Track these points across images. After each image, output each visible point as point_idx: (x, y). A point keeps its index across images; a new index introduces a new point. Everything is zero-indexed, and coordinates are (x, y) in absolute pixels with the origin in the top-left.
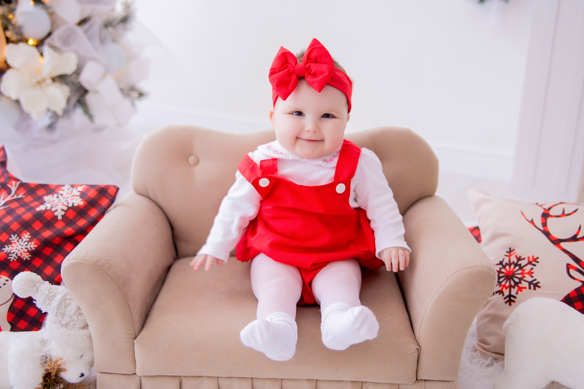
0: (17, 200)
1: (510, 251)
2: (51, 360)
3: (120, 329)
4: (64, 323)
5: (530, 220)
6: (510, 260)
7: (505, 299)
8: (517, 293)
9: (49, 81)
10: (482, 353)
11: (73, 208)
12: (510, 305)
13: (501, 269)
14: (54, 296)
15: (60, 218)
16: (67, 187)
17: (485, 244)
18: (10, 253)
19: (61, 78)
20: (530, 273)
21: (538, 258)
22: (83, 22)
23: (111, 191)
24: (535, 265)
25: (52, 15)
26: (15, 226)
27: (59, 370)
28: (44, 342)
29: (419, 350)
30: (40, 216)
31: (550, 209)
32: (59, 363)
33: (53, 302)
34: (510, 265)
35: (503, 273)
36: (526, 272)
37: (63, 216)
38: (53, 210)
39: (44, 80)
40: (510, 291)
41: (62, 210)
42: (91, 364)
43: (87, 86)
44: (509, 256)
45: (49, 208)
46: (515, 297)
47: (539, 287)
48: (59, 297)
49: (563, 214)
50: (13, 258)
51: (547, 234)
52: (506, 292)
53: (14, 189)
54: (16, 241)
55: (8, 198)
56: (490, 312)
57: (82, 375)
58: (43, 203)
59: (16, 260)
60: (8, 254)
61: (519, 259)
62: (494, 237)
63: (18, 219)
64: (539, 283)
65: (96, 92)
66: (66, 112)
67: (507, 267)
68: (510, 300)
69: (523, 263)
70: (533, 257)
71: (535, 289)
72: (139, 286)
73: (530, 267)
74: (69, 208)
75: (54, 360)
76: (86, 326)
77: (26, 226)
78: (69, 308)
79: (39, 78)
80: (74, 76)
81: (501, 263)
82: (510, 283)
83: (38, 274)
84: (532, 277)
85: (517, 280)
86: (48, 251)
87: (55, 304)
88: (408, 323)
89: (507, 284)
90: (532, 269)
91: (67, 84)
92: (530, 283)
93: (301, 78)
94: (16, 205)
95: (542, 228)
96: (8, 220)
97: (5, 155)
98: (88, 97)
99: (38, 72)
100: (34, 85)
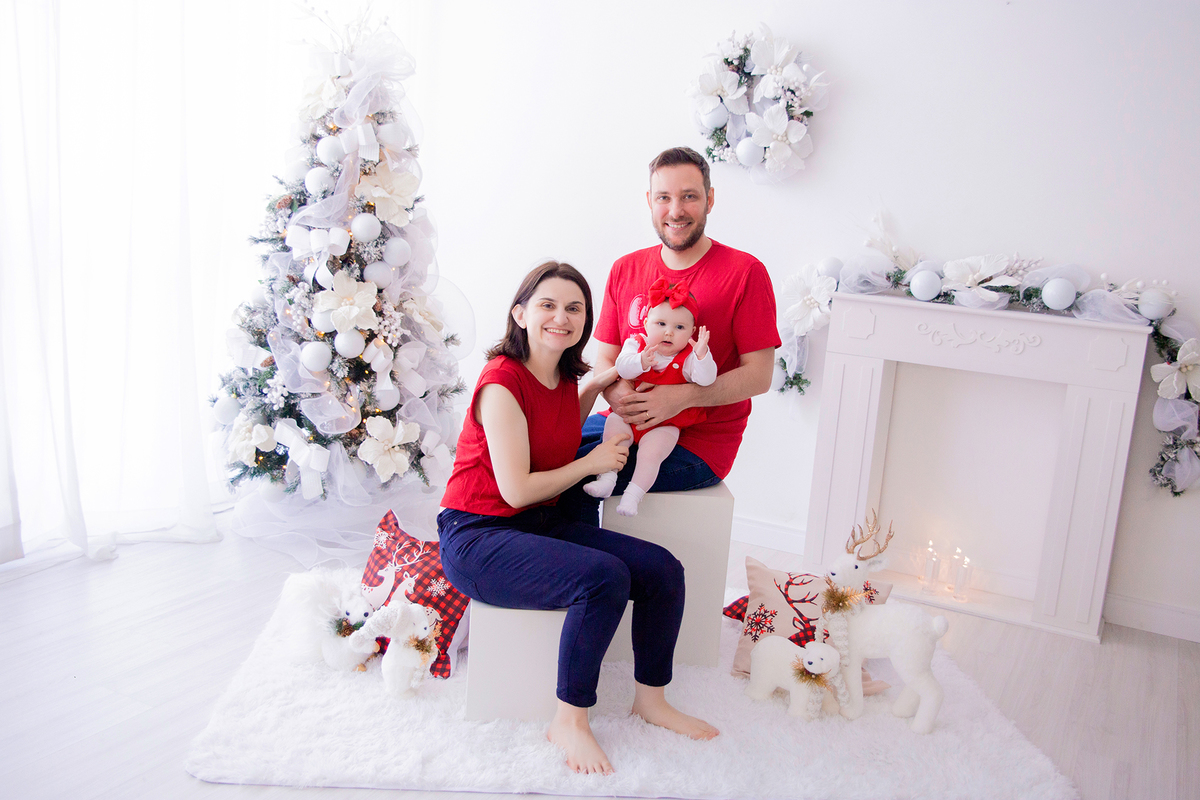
0: (426, 555)
1: (762, 606)
5: (778, 586)
6: (760, 612)
7: (752, 638)
8: (760, 634)
9: (396, 448)
13: (754, 617)
18: (432, 591)
20: (770, 622)
21: (777, 612)
24: (774, 616)
25: (402, 388)
26: (433, 574)
31: (794, 579)
34: (760, 615)
35: (754, 620)
36: (768, 621)
39: (393, 447)
40: (756, 633)
44: (760, 609)
47: (774, 631)
49: (802, 583)
50: (434, 595)
51: (786, 596)
52: (754, 633)
53: (421, 547)
54: (435, 583)
55: (420, 554)
59: (437, 596)
61: (766, 612)
63: (433, 568)
64: (775, 629)
65: (430, 455)
67: (758, 617)
68: (755, 639)
69: (767, 614)
79: (391, 446)
80: (417, 444)
81: (755, 614)
84: (772, 624)
85: (761, 626)
89: (756, 628)
90: (772, 619)
91: (410, 450)
92: (769, 628)
94: (427, 559)
95: (784, 593)
96: (426, 569)
97: (395, 518)
98: (422, 460)
99: (390, 441)
100: (385, 452)
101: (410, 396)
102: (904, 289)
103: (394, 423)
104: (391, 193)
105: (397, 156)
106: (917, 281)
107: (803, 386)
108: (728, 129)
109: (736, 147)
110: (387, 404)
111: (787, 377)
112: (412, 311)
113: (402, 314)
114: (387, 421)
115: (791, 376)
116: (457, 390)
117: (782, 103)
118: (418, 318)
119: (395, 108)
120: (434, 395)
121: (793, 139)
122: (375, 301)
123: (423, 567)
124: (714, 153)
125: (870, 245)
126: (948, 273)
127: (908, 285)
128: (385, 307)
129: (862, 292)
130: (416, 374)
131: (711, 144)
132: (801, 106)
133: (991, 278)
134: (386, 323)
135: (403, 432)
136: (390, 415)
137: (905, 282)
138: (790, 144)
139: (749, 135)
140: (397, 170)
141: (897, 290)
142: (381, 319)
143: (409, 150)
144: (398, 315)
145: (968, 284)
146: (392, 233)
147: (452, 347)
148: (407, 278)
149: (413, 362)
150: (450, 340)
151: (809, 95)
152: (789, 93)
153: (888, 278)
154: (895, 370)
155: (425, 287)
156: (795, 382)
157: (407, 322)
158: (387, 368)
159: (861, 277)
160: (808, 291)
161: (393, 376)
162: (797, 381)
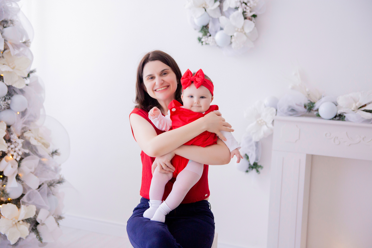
22: (39, 188)
39: (19, 222)
65: (43, 224)
80: (34, 218)
91: (29, 222)
98: (39, 227)
99: (17, 218)
100: (13, 225)
101: (30, 188)
102: (315, 113)
103: (19, 207)
104: (13, 68)
105: (17, 46)
106: (324, 108)
107: (259, 169)
108: (210, 26)
109: (214, 36)
110: (14, 195)
111: (250, 164)
112: (30, 138)
113: (23, 140)
114: (14, 206)
115: (252, 163)
116: (59, 182)
117: (240, 10)
118: (33, 142)
119: (14, 18)
120: (45, 186)
121: (247, 31)
122: (4, 133)
124: (203, 40)
125: (293, 88)
126: (340, 102)
127: (317, 110)
128: (12, 136)
129: (291, 115)
130: (33, 176)
131: (200, 35)
132: (251, 12)
133: (365, 105)
134: (13, 146)
135: (26, 211)
136: (17, 202)
137: (315, 108)
138: (245, 34)
139: (222, 29)
140: (18, 55)
141: (310, 114)
142: (9, 144)
143: (25, 43)
144: (20, 141)
145: (353, 109)
146: (15, 92)
147: (55, 157)
148: (26, 118)
149: (30, 168)
150: (55, 153)
151: (255, 5)
152: (244, 5)
153: (305, 107)
154: (312, 159)
155: (38, 123)
156: (254, 167)
157: (27, 144)
158: (14, 173)
159: (289, 107)
160: (259, 116)
161: (18, 178)
162: (255, 166)
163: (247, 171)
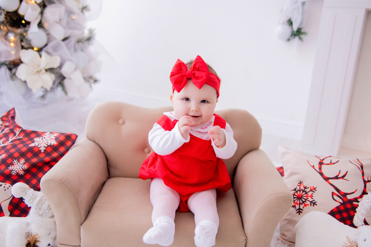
0: (19, 139)
1: (300, 183)
2: (31, 235)
3: (72, 219)
4: (40, 213)
5: (312, 166)
6: (300, 188)
7: (296, 210)
8: (303, 208)
9: (44, 71)
10: (282, 241)
11: (50, 146)
12: (299, 214)
13: (295, 193)
14: (35, 197)
15: (43, 151)
16: (48, 133)
17: (286, 178)
18: (12, 170)
19: (50, 70)
20: (311, 196)
21: (316, 188)
22: (65, 39)
23: (73, 137)
24: (314, 192)
25: (48, 34)
26: (16, 155)
27: (36, 241)
28: (28, 224)
29: (246, 240)
30: (31, 150)
31: (323, 160)
32: (36, 237)
33: (35, 201)
34: (300, 191)
35: (296, 195)
36: (309, 195)
37: (44, 150)
38: (39, 146)
39: (41, 71)
40: (300, 207)
41: (44, 147)
42: (55, 239)
43: (65, 75)
44: (300, 186)
45: (36, 145)
46: (302, 210)
47: (316, 205)
48: (38, 199)
49: (331, 163)
50: (14, 173)
51: (322, 174)
52: (297, 207)
53: (17, 133)
54: (16, 163)
55: (14, 138)
56: (288, 217)
57: (49, 245)
58: (33, 142)
59: (15, 174)
60: (11, 171)
61: (305, 188)
62: (292, 174)
63: (19, 151)
64: (316, 202)
65: (70, 79)
66: (52, 89)
67: (298, 192)
68: (299, 211)
70: (313, 187)
71: (313, 206)
72: (85, 194)
73: (311, 193)
74: (48, 146)
75: (33, 235)
76: (53, 217)
77: (23, 155)
78: (44, 205)
79: (38, 69)
80: (58, 69)
81: (295, 189)
82: (300, 201)
83: (27, 184)
84: (312, 199)
85: (304, 200)
86: (34, 170)
87: (35, 202)
88: (241, 224)
89: (298, 202)
90: (312, 194)
91: (54, 73)
92: (311, 202)
93: (189, 79)
94: (18, 142)
95: (319, 171)
96: (13, 151)
97: (15, 113)
98: (65, 81)
99: (38, 66)
100: (35, 73)
101: (55, 39)
107: (302, 36)
111: (292, 31)
115: (295, 30)
123: (11, 149)
130: (58, 25)
147: (87, 14)
149: (56, 17)
150: (84, 9)
158: (36, 19)
161: (40, 25)
162: (298, 33)
163: (289, 40)
